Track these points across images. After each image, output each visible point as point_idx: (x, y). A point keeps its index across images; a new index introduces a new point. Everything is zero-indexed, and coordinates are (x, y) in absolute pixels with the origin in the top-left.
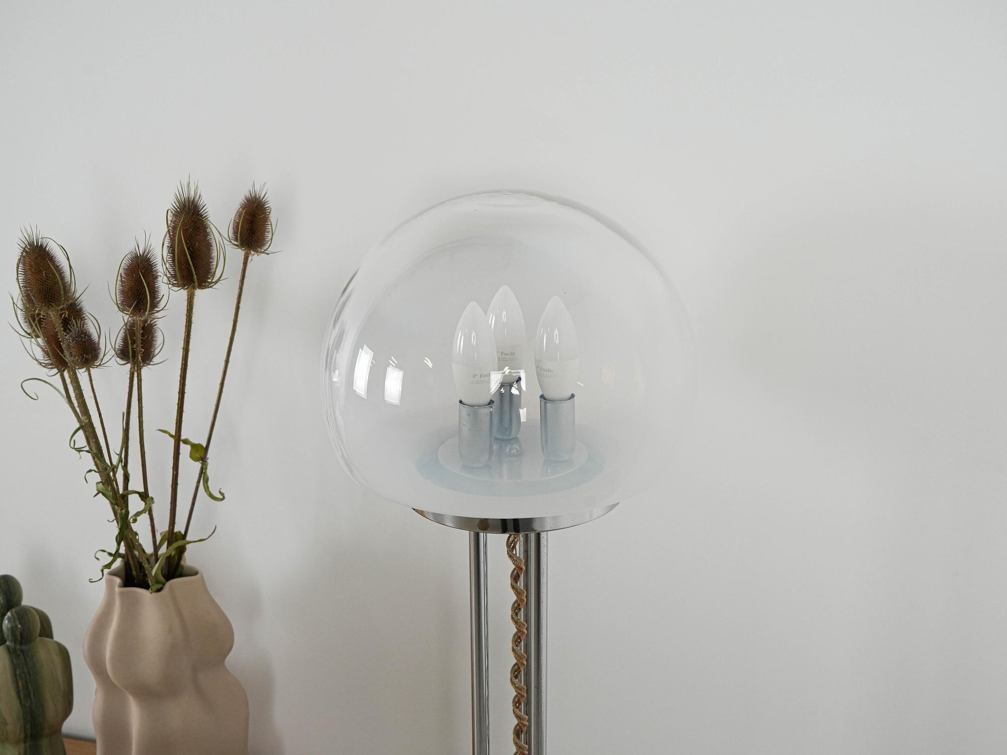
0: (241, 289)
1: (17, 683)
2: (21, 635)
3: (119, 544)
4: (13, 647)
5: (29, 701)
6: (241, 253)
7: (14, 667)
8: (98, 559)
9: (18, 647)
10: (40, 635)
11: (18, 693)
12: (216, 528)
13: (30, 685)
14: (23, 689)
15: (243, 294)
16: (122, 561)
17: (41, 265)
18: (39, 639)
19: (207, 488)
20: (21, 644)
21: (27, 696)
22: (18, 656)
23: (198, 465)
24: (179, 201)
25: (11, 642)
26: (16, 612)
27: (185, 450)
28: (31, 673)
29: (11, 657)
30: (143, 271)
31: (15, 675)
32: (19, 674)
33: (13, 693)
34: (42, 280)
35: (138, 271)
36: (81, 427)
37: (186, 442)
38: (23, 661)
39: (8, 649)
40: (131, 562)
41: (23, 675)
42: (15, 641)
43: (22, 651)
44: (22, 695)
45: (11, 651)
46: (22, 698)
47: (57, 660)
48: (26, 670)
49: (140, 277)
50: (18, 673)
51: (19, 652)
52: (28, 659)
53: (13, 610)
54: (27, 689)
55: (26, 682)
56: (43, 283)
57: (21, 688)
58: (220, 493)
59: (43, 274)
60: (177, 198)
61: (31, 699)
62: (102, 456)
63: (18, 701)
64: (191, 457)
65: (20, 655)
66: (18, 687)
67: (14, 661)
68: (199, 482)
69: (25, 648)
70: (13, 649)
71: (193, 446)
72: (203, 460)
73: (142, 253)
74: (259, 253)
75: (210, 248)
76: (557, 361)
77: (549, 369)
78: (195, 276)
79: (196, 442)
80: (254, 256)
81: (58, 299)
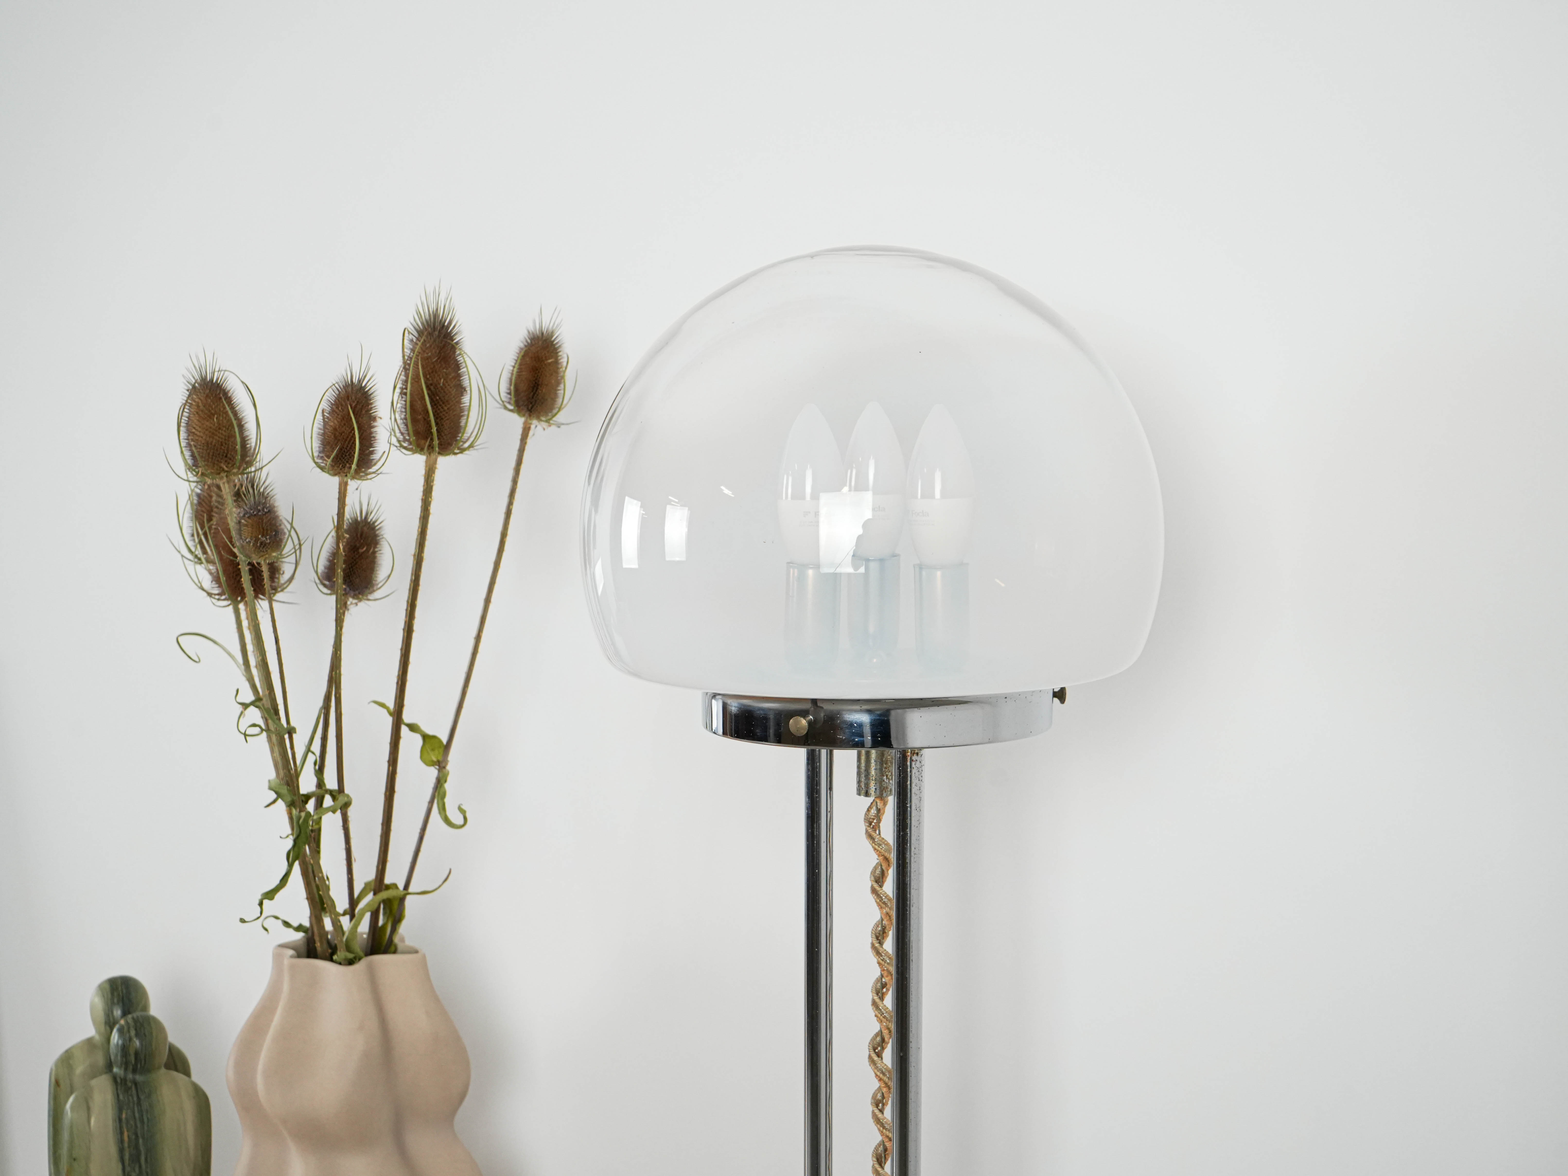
0: (515, 482)
1: (122, 1133)
2: (137, 1054)
3: (291, 866)
4: (122, 1076)
5: (137, 1169)
6: (517, 421)
7: (120, 1107)
8: (266, 930)
9: (130, 1076)
10: (168, 1067)
11: (121, 1151)
12: (450, 872)
13: (141, 1141)
14: (129, 1147)
15: (518, 490)
16: (304, 937)
17: (213, 406)
18: (163, 1070)
19: (442, 809)
20: (134, 1071)
21: (135, 1158)
22: (127, 1090)
23: (433, 772)
24: (420, 317)
25: (120, 1067)
26: (133, 1018)
27: (410, 743)
28: (146, 1120)
29: (117, 1089)
30: (354, 405)
31: (120, 1120)
32: (127, 1119)
33: (113, 1150)
34: (211, 430)
35: (346, 405)
36: (257, 702)
37: (413, 728)
38: (135, 1099)
39: (115, 1079)
40: (317, 938)
41: (132, 1122)
42: (125, 1065)
43: (136, 1083)
44: (127, 1157)
45: (119, 1080)
46: (127, 1162)
47: (189, 1107)
48: (137, 1115)
49: (349, 413)
50: (124, 1116)
51: (129, 1084)
52: (142, 1097)
53: (130, 1016)
54: (137, 1147)
55: (136, 1134)
56: (213, 434)
57: (126, 1145)
58: (463, 812)
59: (214, 420)
60: (418, 313)
61: (140, 1167)
62: (277, 712)
63: (120, 1166)
64: (421, 757)
65: (130, 1088)
66: (122, 1141)
67: (121, 1097)
68: (431, 802)
69: (139, 1078)
70: (121, 1080)
71: (426, 737)
72: (441, 765)
73: (355, 380)
74: (544, 425)
75: (461, 390)
76: (936, 498)
77: (923, 511)
78: (434, 429)
79: (430, 731)
80: (538, 428)
81: (232, 459)
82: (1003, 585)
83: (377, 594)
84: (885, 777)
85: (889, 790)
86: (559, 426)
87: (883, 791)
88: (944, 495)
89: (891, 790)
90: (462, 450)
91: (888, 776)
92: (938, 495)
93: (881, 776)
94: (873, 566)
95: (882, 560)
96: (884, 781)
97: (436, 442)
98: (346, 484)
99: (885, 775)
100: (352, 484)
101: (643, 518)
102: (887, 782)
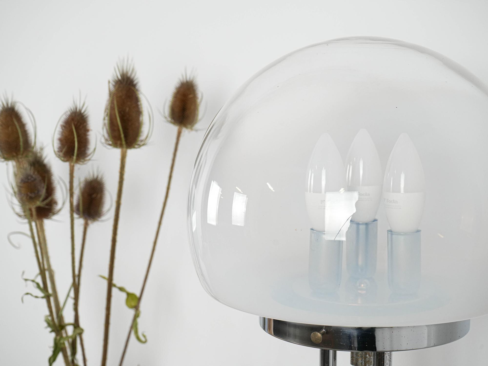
0: (174, 160)
6: (175, 129)
17: (9, 121)
19: (136, 332)
23: (132, 312)
30: (76, 123)
35: (71, 123)
37: (121, 289)
56: (9, 136)
58: (144, 336)
59: (10, 129)
68: (131, 328)
71: (129, 294)
72: (136, 308)
73: (78, 110)
74: (189, 130)
75: (139, 112)
76: (401, 192)
77: (394, 200)
78: (122, 136)
79: (130, 290)
80: (186, 132)
81: (19, 150)
82: (442, 237)
83: (103, 218)
84: (368, 355)
85: (370, 362)
86: (197, 131)
87: (366, 363)
88: (406, 191)
89: (371, 362)
90: (140, 146)
91: (370, 354)
92: (402, 191)
93: (365, 354)
94: (362, 227)
95: (367, 224)
96: (367, 357)
97: (124, 142)
98: (73, 166)
99: (368, 354)
100: (77, 167)
101: (220, 198)
102: (369, 358)
